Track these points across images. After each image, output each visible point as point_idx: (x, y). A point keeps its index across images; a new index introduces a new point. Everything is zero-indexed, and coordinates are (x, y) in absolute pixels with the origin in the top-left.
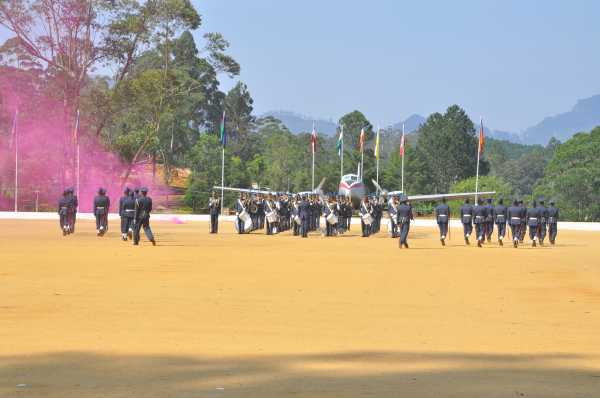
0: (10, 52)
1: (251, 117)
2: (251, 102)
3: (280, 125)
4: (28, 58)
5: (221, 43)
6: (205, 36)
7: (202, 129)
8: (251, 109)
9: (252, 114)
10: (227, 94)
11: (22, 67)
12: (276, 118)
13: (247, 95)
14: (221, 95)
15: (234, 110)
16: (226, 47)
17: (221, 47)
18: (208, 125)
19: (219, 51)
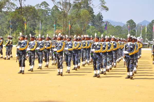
0: (43, 5)
1: (102, 22)
2: (103, 17)
3: (109, 23)
4: (47, 7)
5: (104, 3)
6: (100, 1)
7: (90, 25)
8: (103, 19)
9: (103, 20)
10: (96, 15)
11: (45, 9)
12: (108, 22)
13: (102, 16)
14: (94, 16)
15: (98, 20)
16: (105, 4)
17: (104, 4)
18: (91, 24)
19: (103, 5)
